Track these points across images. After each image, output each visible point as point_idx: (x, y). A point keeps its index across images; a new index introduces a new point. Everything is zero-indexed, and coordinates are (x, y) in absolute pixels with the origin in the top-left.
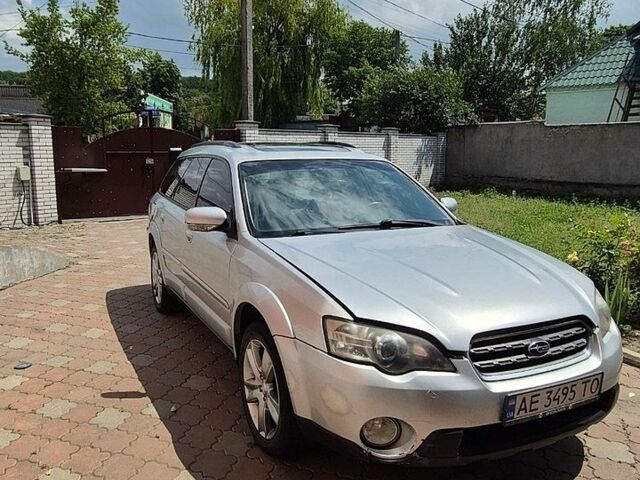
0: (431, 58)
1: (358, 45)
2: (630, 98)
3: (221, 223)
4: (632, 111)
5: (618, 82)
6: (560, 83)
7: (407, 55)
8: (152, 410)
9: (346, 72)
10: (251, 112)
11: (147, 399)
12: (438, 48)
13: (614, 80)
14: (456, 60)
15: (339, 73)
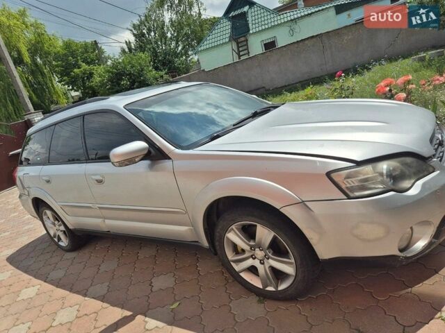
0: (127, 50)
1: (73, 54)
2: (238, 47)
3: (146, 152)
4: (241, 53)
5: (230, 41)
6: (202, 48)
7: (106, 55)
8: (152, 323)
9: (72, 73)
10: (30, 106)
11: (139, 318)
12: (128, 44)
13: (227, 40)
14: (141, 48)
15: (68, 74)
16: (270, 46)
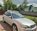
16: (33, 11)
